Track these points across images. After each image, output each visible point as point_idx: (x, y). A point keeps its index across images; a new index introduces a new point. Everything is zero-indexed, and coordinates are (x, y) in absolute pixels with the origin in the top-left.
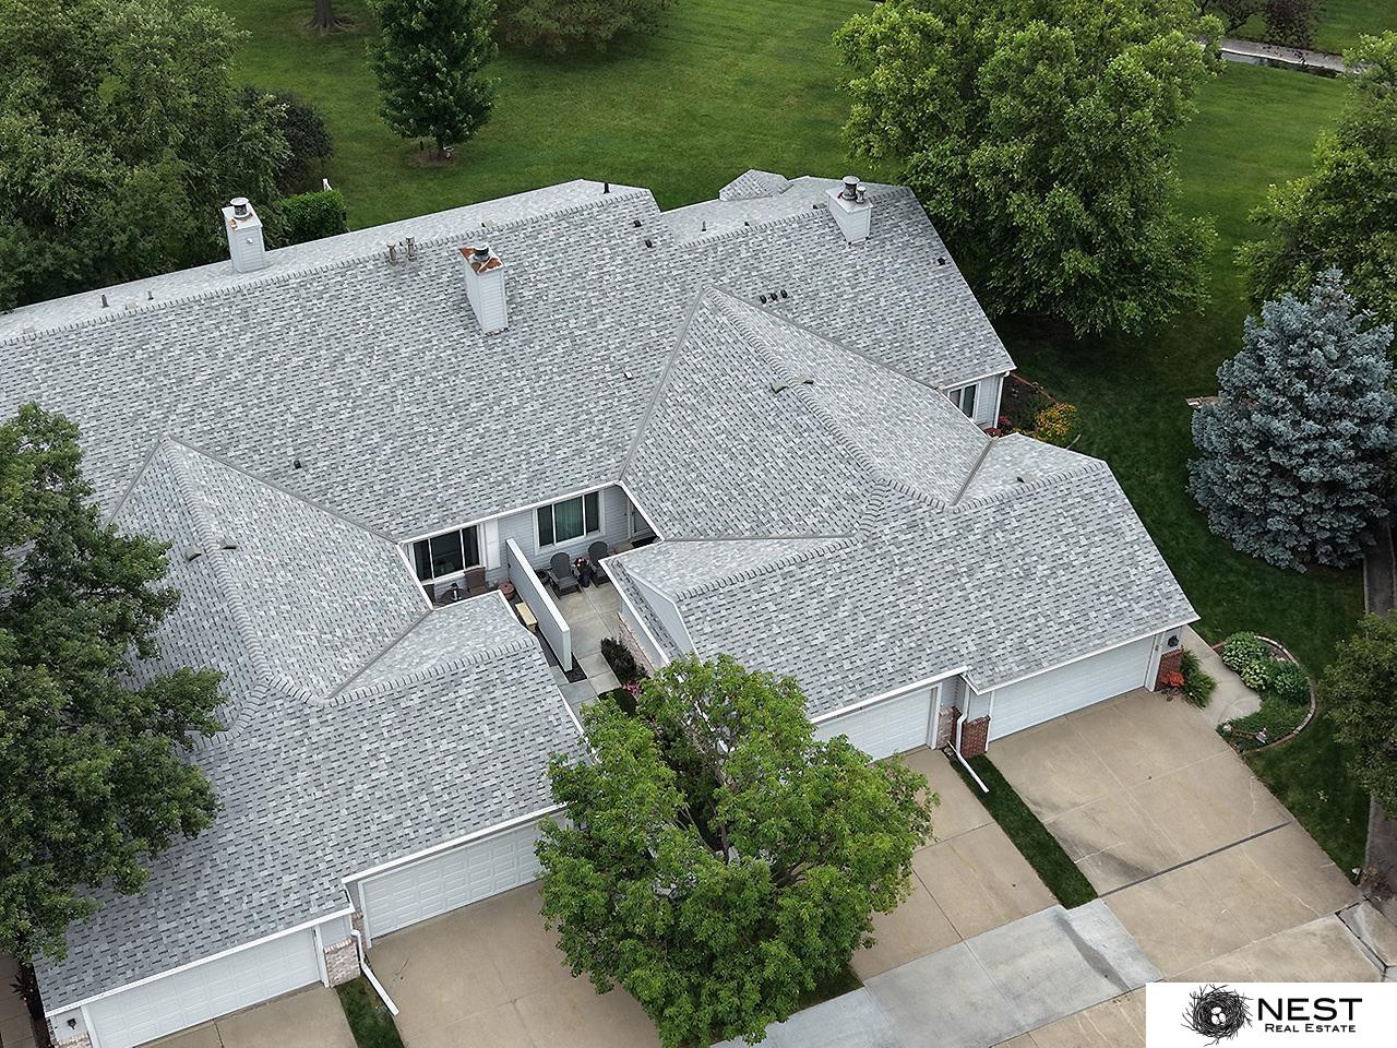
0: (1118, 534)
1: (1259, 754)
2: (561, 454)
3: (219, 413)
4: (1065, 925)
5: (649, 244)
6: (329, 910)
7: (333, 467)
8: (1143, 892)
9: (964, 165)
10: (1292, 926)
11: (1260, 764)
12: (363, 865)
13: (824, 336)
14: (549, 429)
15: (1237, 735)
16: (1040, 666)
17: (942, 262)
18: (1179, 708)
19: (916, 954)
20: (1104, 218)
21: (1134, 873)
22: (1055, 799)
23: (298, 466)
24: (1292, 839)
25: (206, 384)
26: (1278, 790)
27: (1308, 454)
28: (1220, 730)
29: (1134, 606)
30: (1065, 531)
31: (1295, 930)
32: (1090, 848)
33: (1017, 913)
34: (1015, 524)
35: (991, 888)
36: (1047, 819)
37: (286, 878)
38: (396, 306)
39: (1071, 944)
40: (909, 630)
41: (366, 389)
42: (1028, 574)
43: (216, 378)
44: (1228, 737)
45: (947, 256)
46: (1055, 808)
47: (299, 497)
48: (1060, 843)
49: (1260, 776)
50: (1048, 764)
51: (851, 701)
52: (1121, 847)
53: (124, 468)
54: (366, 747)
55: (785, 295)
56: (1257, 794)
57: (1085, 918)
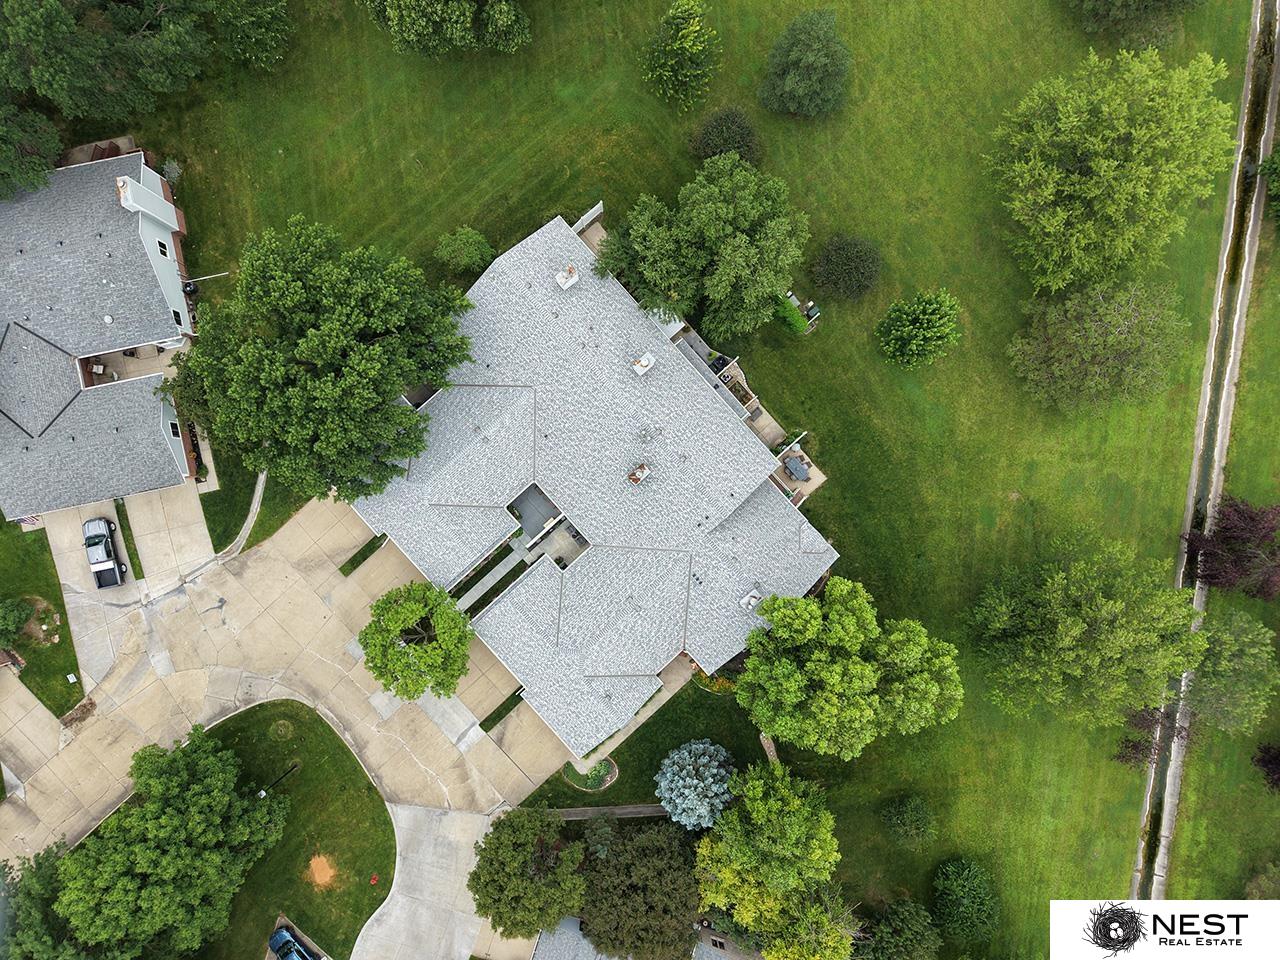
2: (593, 522)
3: (552, 401)
4: (473, 725)
5: (699, 525)
7: (551, 448)
8: (493, 746)
10: (495, 788)
14: (601, 515)
15: (568, 768)
21: (500, 742)
23: (546, 436)
24: (530, 788)
25: (561, 391)
26: (547, 782)
33: (473, 710)
35: (479, 702)
36: (512, 714)
38: (625, 442)
39: (465, 729)
41: (586, 446)
43: (565, 393)
44: (566, 765)
48: (504, 719)
49: (552, 776)
52: (508, 737)
53: (518, 380)
55: (701, 583)
56: (545, 776)
57: (477, 730)
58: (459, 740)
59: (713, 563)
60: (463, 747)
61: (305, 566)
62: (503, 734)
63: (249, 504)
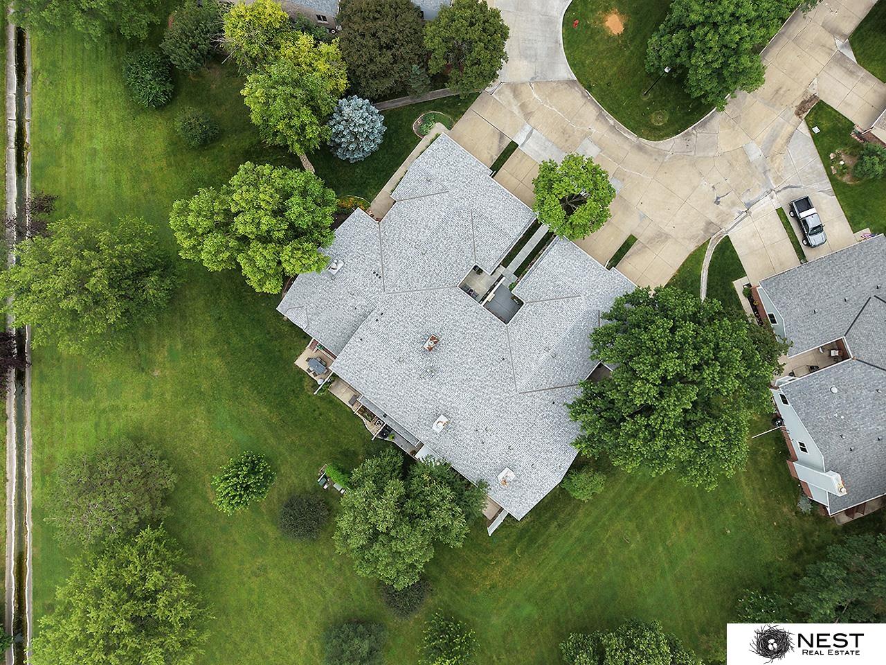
2: (459, 303)
3: (503, 386)
4: (523, 145)
5: (382, 314)
8: (506, 132)
10: (499, 102)
14: (454, 310)
21: (502, 136)
23: (503, 359)
25: (498, 394)
33: (524, 154)
35: (520, 161)
38: (445, 365)
39: (528, 141)
41: (473, 357)
43: (495, 393)
53: (531, 396)
55: (374, 273)
57: (520, 141)
58: (531, 133)
59: (368, 289)
60: (528, 128)
61: (661, 237)
62: (500, 142)
63: (709, 275)
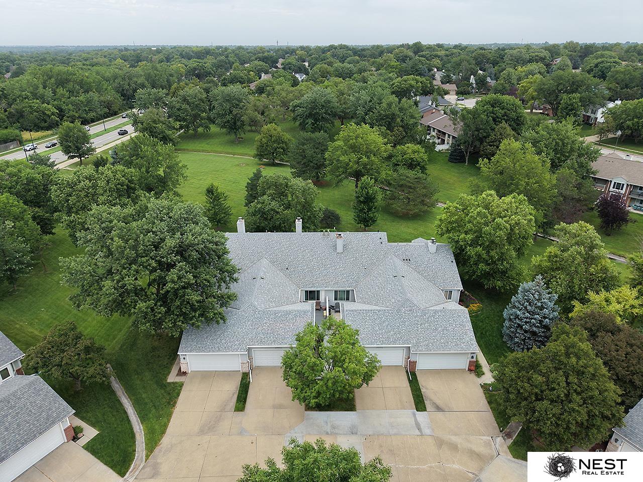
0: (464, 326)
1: (488, 393)
3: (276, 255)
4: (414, 415)
5: (381, 243)
6: (242, 352)
7: (294, 271)
8: (440, 414)
9: (458, 239)
10: (477, 436)
11: (487, 395)
12: (253, 345)
13: (416, 271)
14: (343, 274)
15: (485, 387)
16: (431, 351)
17: (452, 262)
18: (472, 376)
19: (373, 409)
20: (492, 257)
21: (439, 409)
22: (428, 387)
23: (287, 269)
24: (488, 416)
25: (276, 249)
26: (490, 403)
27: (526, 322)
28: (481, 384)
29: (462, 344)
30: (450, 322)
31: (477, 437)
32: (431, 400)
33: (404, 408)
34: (437, 317)
35: (400, 401)
36: (423, 390)
37: (236, 342)
39: (414, 420)
40: (400, 333)
42: (436, 329)
44: (482, 386)
45: (454, 261)
46: (427, 389)
47: (284, 275)
48: (424, 397)
49: (486, 398)
50: (430, 379)
51: (379, 345)
52: (438, 402)
54: (265, 321)
55: (409, 260)
56: (483, 402)
57: (420, 415)
59: (403, 249)
60: (427, 431)
62: (434, 403)
